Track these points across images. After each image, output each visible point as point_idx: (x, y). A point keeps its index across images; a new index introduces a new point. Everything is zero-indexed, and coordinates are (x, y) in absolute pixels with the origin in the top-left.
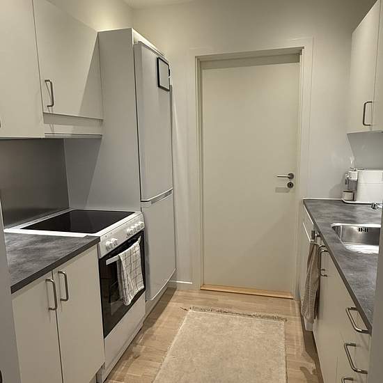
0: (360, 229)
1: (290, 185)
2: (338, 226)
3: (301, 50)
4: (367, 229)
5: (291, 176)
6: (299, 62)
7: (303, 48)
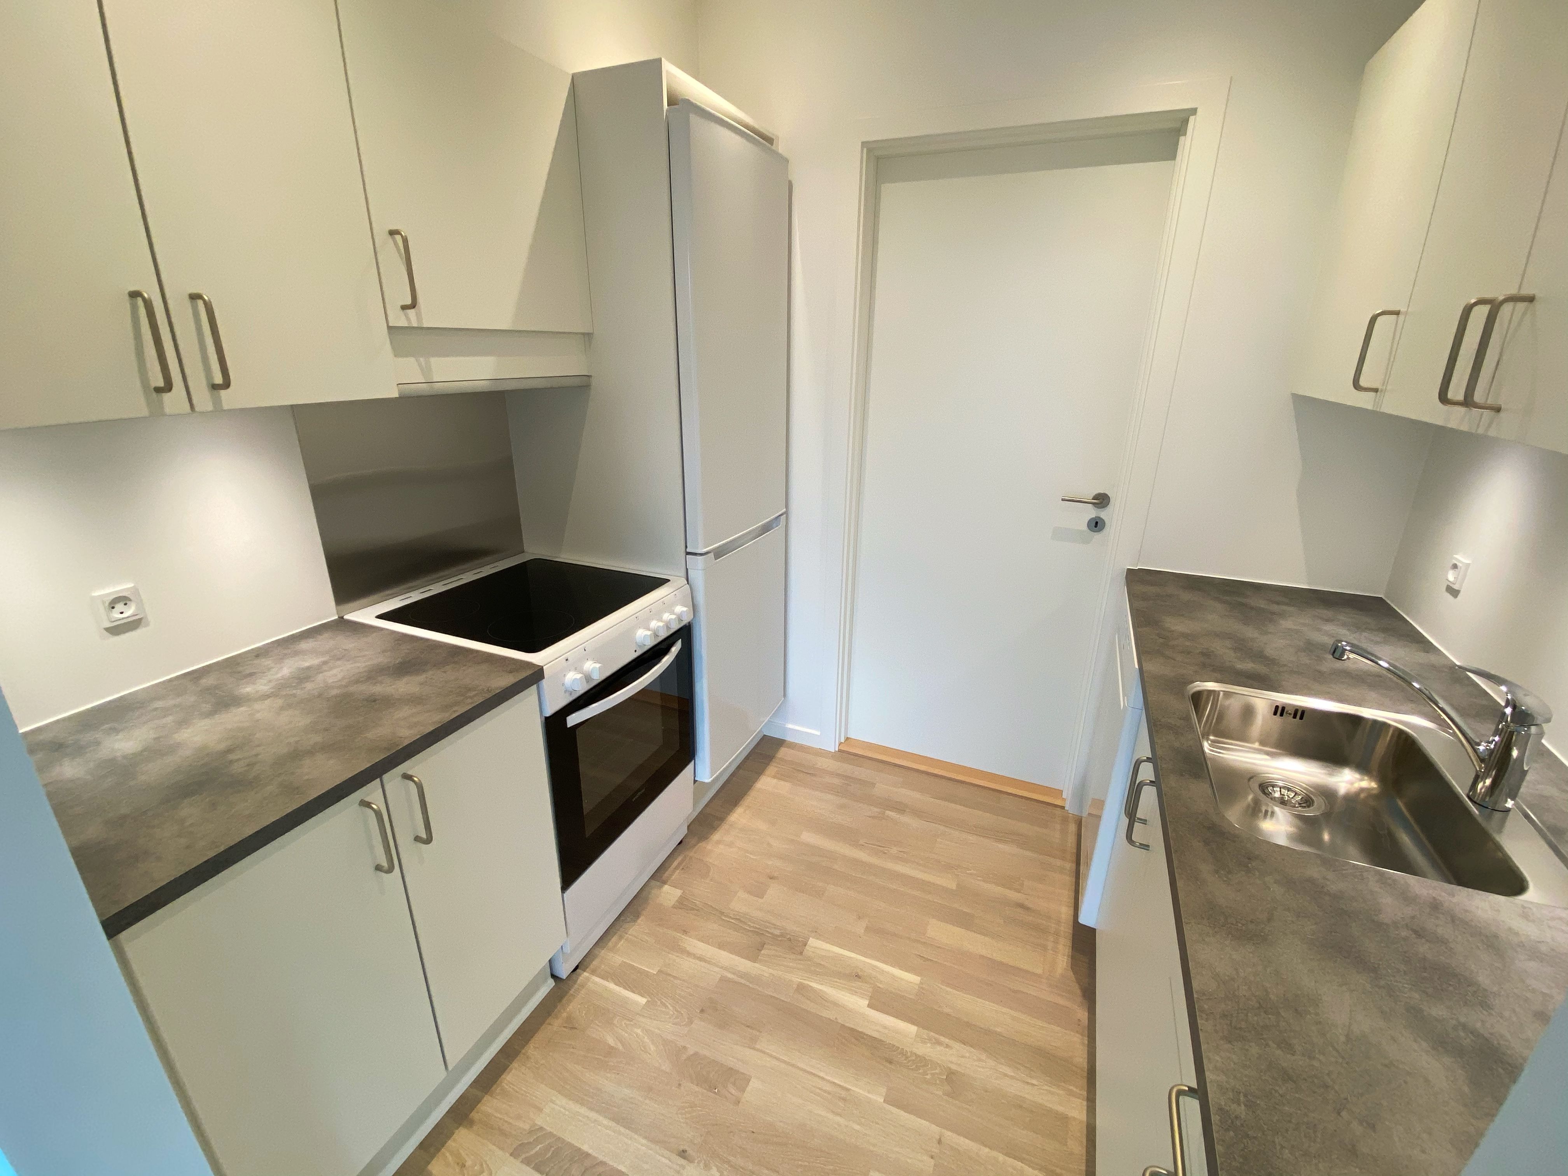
0: (1280, 711)
1: (1096, 525)
2: (1210, 692)
3: (1186, 121)
4: (1300, 713)
5: (1102, 500)
6: (1173, 157)
7: (1194, 111)
